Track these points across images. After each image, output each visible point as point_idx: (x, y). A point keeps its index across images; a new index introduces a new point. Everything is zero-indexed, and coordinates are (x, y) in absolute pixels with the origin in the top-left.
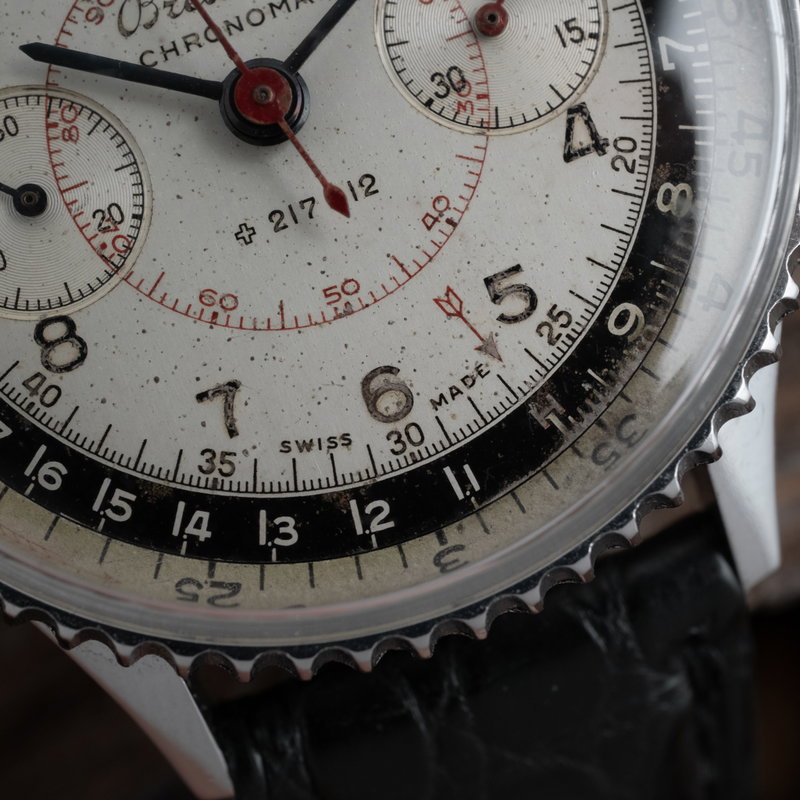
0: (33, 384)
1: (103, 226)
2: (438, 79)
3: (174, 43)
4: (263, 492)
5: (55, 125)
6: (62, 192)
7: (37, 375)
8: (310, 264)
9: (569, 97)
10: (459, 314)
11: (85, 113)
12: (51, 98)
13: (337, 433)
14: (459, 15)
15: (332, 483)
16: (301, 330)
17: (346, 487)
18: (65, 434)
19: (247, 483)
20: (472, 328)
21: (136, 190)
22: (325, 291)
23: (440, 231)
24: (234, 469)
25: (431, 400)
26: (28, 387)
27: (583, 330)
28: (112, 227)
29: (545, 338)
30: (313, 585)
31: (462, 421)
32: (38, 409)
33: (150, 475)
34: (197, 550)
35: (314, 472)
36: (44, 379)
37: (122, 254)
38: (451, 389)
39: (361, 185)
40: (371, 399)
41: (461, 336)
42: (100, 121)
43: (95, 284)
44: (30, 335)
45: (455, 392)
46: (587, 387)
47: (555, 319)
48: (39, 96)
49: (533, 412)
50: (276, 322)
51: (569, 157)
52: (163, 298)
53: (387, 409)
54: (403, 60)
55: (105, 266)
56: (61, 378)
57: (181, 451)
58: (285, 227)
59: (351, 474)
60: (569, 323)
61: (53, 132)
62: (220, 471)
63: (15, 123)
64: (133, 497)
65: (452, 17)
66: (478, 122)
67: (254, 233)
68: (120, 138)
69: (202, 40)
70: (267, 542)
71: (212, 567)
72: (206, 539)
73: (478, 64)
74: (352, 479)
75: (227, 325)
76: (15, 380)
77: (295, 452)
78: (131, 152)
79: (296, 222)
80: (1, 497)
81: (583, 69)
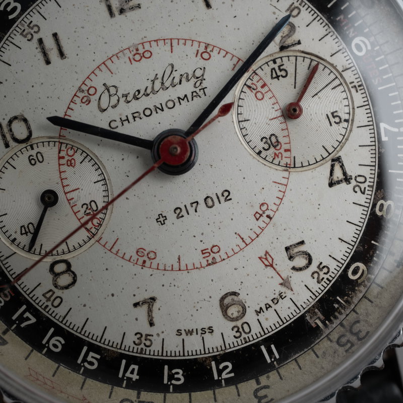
0: (48, 295)
1: (87, 212)
2: (264, 140)
3: (127, 116)
4: (167, 356)
5: (63, 158)
6: (66, 193)
7: (51, 290)
8: (195, 236)
9: (332, 152)
10: (271, 266)
11: (79, 152)
12: (61, 143)
13: (206, 326)
14: (276, 107)
15: (203, 352)
16: (189, 271)
17: (210, 355)
18: (64, 322)
19: (158, 351)
20: (278, 273)
21: (105, 194)
22: (202, 251)
23: (263, 221)
24: (152, 343)
25: (256, 311)
26: (45, 297)
27: (336, 276)
28: (92, 213)
29: (316, 280)
31: (271, 322)
32: (50, 309)
33: (108, 345)
34: (131, 385)
35: (194, 346)
36: (54, 293)
37: (97, 228)
38: (266, 305)
39: (223, 195)
40: (224, 308)
41: (272, 277)
42: (87, 156)
43: (81, 243)
44: (47, 269)
45: (268, 307)
46: (336, 306)
47: (321, 270)
48: (55, 142)
49: (308, 318)
50: (176, 266)
51: (331, 185)
52: (117, 252)
53: (232, 314)
54: (247, 129)
55: (87, 234)
56: (63, 292)
57: (124, 333)
58: (182, 216)
59: (213, 348)
60: (328, 272)
61: (62, 161)
62: (145, 344)
63: (42, 156)
64: (98, 357)
65: (273, 108)
66: (284, 164)
67: (166, 219)
68: (97, 166)
69: (142, 115)
70: (168, 382)
71: (139, 394)
72: (136, 379)
73: (286, 133)
74: (213, 350)
75: (150, 267)
76: (39, 293)
77: (184, 336)
78: (103, 173)
79: (188, 214)
80: (29, 354)
81: (340, 138)
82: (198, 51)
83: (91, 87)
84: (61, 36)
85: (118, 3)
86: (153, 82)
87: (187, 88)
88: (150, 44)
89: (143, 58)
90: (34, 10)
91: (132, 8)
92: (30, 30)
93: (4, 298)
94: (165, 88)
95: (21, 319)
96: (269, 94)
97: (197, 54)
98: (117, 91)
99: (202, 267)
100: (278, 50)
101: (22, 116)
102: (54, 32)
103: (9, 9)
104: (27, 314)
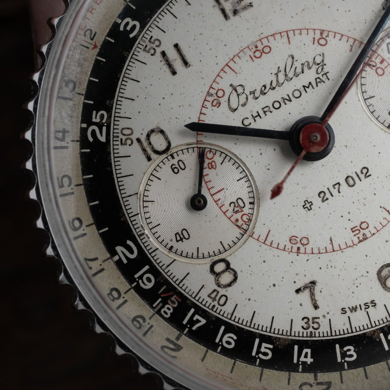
0: (213, 295)
1: (235, 210)
3: (257, 112)
4: (336, 335)
6: (212, 195)
7: (214, 291)
8: (342, 216)
11: (218, 153)
12: (200, 148)
13: (369, 301)
15: (370, 326)
16: (343, 250)
17: (377, 328)
18: (233, 319)
19: (327, 332)
21: (249, 189)
22: (352, 229)
24: (320, 325)
26: (211, 298)
28: (240, 210)
30: (367, 378)
32: (217, 308)
33: (278, 334)
34: (307, 368)
35: (360, 322)
36: (218, 292)
37: (247, 223)
39: (362, 173)
40: (383, 281)
42: (226, 157)
43: (235, 240)
44: (207, 271)
48: (193, 148)
50: (330, 248)
52: (271, 243)
54: (373, 106)
55: (239, 231)
56: (226, 291)
57: (292, 320)
58: (327, 199)
59: (378, 321)
62: (313, 327)
63: (183, 163)
64: (271, 346)
67: (312, 204)
68: (237, 164)
69: (272, 109)
70: (341, 360)
71: (316, 376)
72: (311, 362)
74: (379, 323)
75: (305, 253)
76: (204, 295)
77: (349, 313)
78: (244, 171)
79: (332, 196)
80: (205, 355)
82: (314, 38)
83: (219, 90)
84: (182, 46)
85: (230, 5)
86: (277, 74)
87: (310, 76)
88: (268, 39)
89: (263, 54)
90: (152, 26)
91: (245, 8)
92: (152, 44)
93: (172, 305)
94: (289, 80)
95: (192, 322)
96: (389, 69)
97: (314, 41)
98: (244, 90)
99: (354, 245)
101: (159, 128)
102: (175, 43)
103: (128, 28)
104: (197, 317)
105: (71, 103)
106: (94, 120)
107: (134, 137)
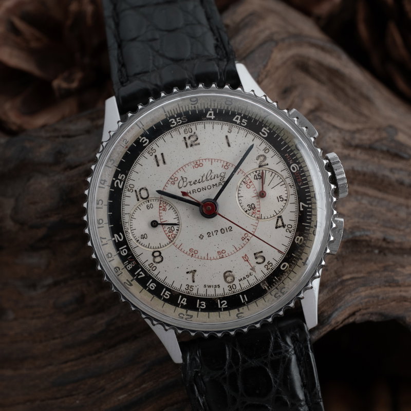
0: (151, 265)
1: (170, 231)
2: (249, 206)
3: (190, 191)
4: (199, 296)
5: (161, 207)
6: (161, 222)
8: (215, 245)
9: (278, 214)
10: (247, 261)
11: (168, 205)
12: (161, 201)
13: (217, 285)
14: (255, 192)
15: (215, 295)
16: (211, 260)
17: (218, 297)
18: (156, 277)
19: (196, 293)
20: (250, 264)
22: (218, 252)
23: (245, 241)
24: (193, 290)
25: (239, 280)
26: (149, 266)
27: (275, 267)
28: (172, 232)
29: (266, 268)
30: (209, 318)
31: (245, 285)
32: (151, 271)
33: (174, 289)
34: (183, 307)
35: (211, 293)
36: (153, 264)
37: (173, 238)
39: (229, 229)
40: (225, 278)
41: (247, 266)
42: (171, 207)
43: (166, 244)
44: (151, 254)
45: (244, 278)
46: (274, 281)
47: (269, 264)
48: (158, 200)
49: (261, 285)
50: (206, 258)
51: (276, 228)
52: (181, 249)
53: (229, 280)
54: (241, 201)
55: (169, 240)
56: (157, 265)
57: (182, 284)
58: (211, 236)
60: (272, 265)
61: (161, 208)
62: (190, 290)
63: (152, 205)
64: (170, 293)
66: (257, 217)
67: (203, 237)
68: (175, 212)
69: (197, 191)
70: (199, 307)
71: (187, 311)
72: (185, 304)
73: (258, 203)
74: (219, 295)
75: (195, 257)
76: (147, 264)
77: (207, 288)
78: (178, 215)
79: (213, 235)
80: (142, 290)
81: (282, 208)
82: (223, 165)
83: (176, 177)
84: (164, 155)
85: (190, 142)
86: (203, 177)
87: (217, 181)
88: (203, 160)
89: (199, 167)
90: (154, 143)
91: (196, 145)
92: (152, 151)
93: (132, 265)
94: (207, 180)
95: (139, 274)
96: (253, 186)
98: (187, 180)
99: (217, 259)
100: (258, 167)
101: (146, 188)
102: (162, 152)
103: (143, 142)
104: (141, 273)
105: (111, 169)
106: (119, 178)
107: (134, 189)
